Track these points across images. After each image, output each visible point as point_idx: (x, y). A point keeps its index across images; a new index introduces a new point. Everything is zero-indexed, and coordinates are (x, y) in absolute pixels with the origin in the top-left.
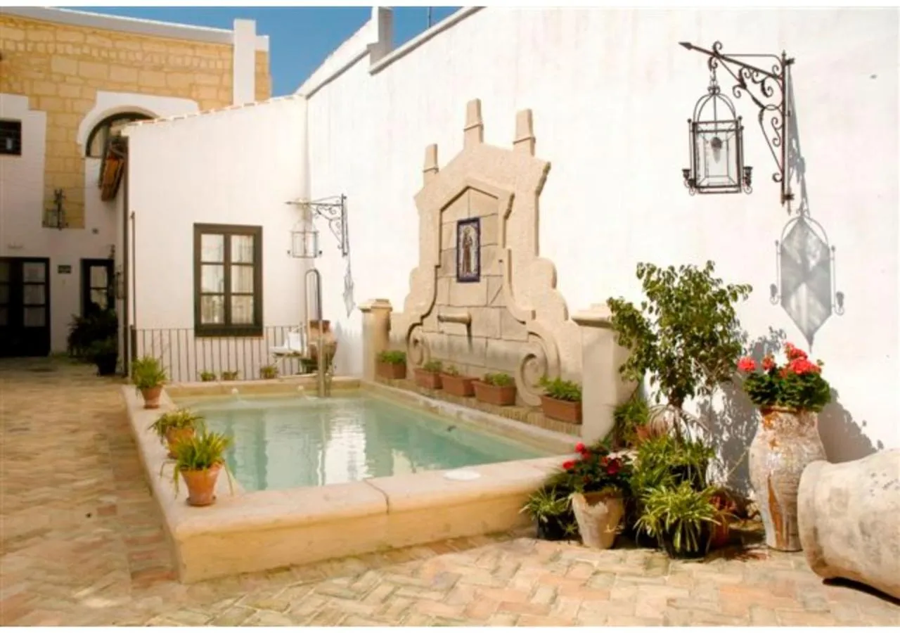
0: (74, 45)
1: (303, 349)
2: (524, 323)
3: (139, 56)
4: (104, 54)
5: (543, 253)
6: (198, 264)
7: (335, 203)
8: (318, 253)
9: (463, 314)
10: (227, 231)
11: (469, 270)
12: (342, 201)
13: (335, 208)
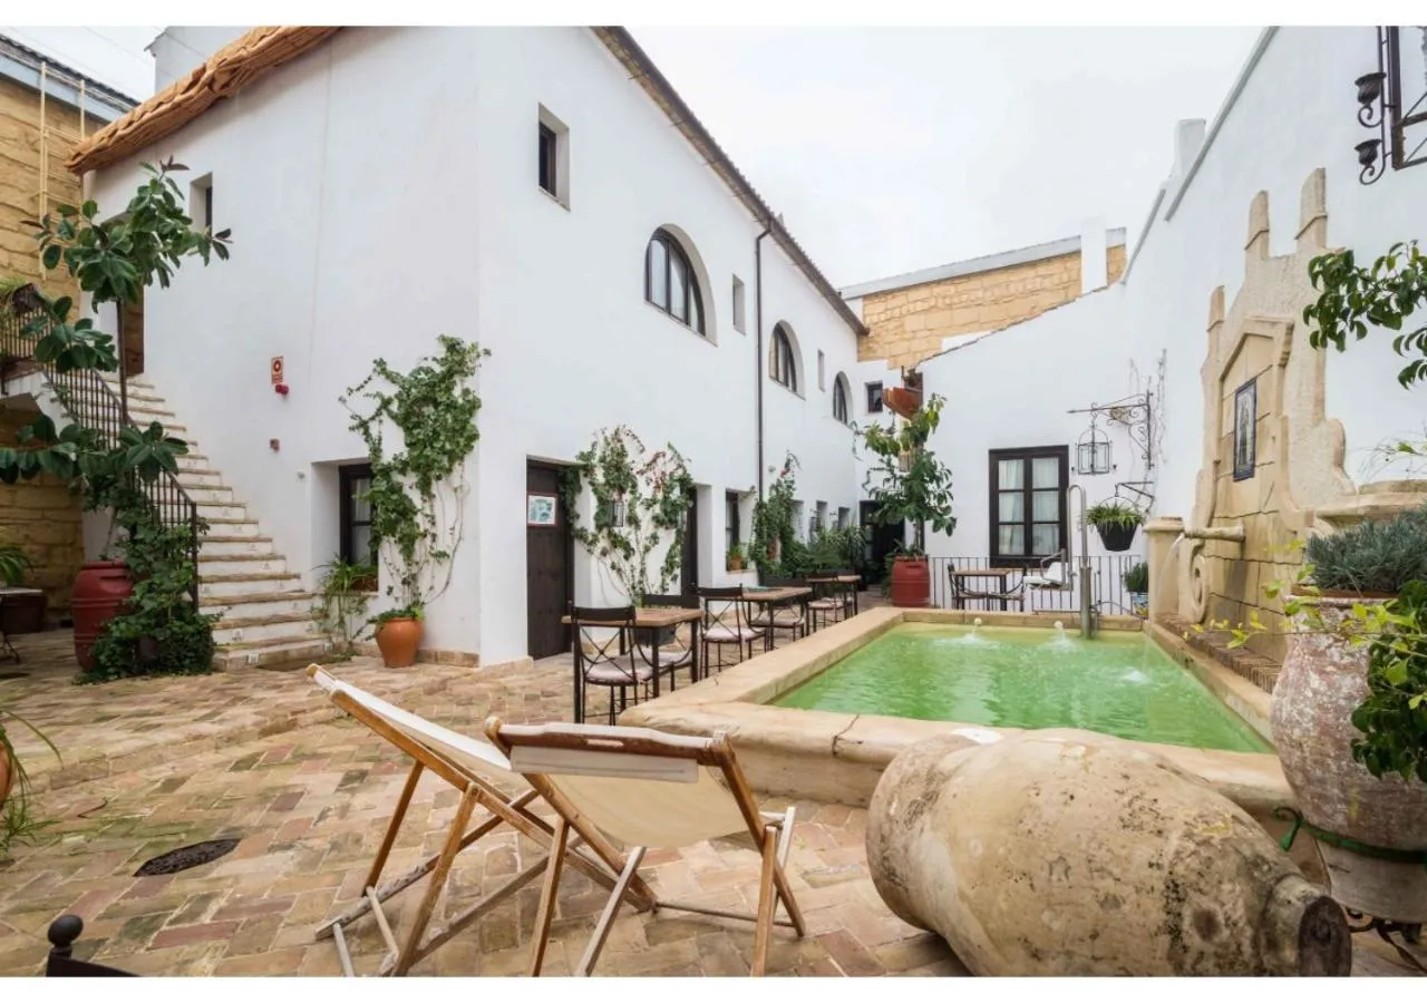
0: (923, 300)
1: (1064, 579)
2: (1295, 533)
3: (980, 294)
4: (948, 301)
5: (1331, 412)
6: (995, 493)
7: (1136, 403)
8: (1111, 466)
9: (1236, 529)
10: (1027, 455)
11: (1245, 462)
12: (1148, 398)
13: (1136, 409)
